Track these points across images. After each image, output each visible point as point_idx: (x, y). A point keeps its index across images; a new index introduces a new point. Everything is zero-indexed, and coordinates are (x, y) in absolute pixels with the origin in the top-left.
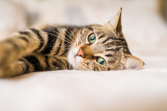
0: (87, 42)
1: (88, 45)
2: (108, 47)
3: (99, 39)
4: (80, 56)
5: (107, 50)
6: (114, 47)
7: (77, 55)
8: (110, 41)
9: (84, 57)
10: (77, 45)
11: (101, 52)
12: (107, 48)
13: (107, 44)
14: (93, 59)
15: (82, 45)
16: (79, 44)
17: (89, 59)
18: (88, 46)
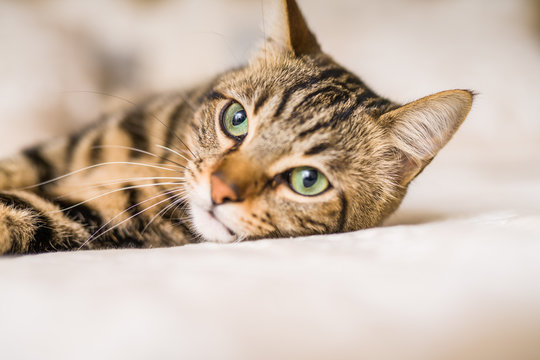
0: (226, 144)
1: (230, 151)
2: (302, 122)
3: (256, 111)
4: (226, 200)
5: (303, 135)
6: (325, 114)
7: (215, 204)
8: (298, 97)
9: (239, 200)
10: (196, 172)
11: (287, 151)
12: (300, 129)
13: (294, 115)
14: (274, 188)
15: (210, 162)
16: (198, 166)
17: (259, 194)
18: (233, 155)
